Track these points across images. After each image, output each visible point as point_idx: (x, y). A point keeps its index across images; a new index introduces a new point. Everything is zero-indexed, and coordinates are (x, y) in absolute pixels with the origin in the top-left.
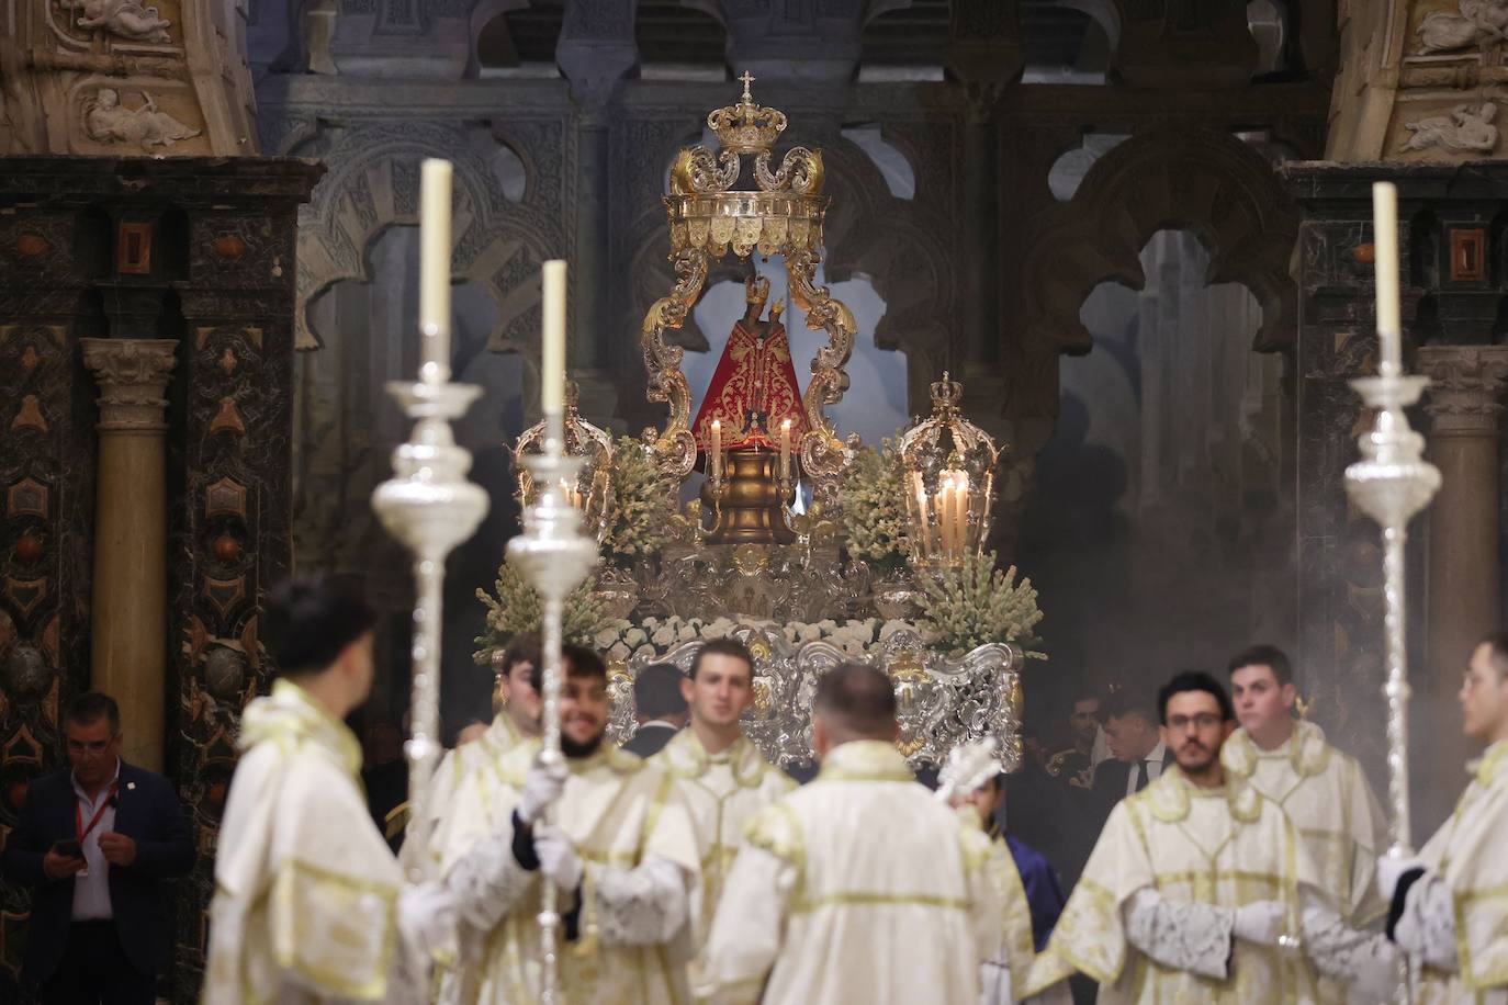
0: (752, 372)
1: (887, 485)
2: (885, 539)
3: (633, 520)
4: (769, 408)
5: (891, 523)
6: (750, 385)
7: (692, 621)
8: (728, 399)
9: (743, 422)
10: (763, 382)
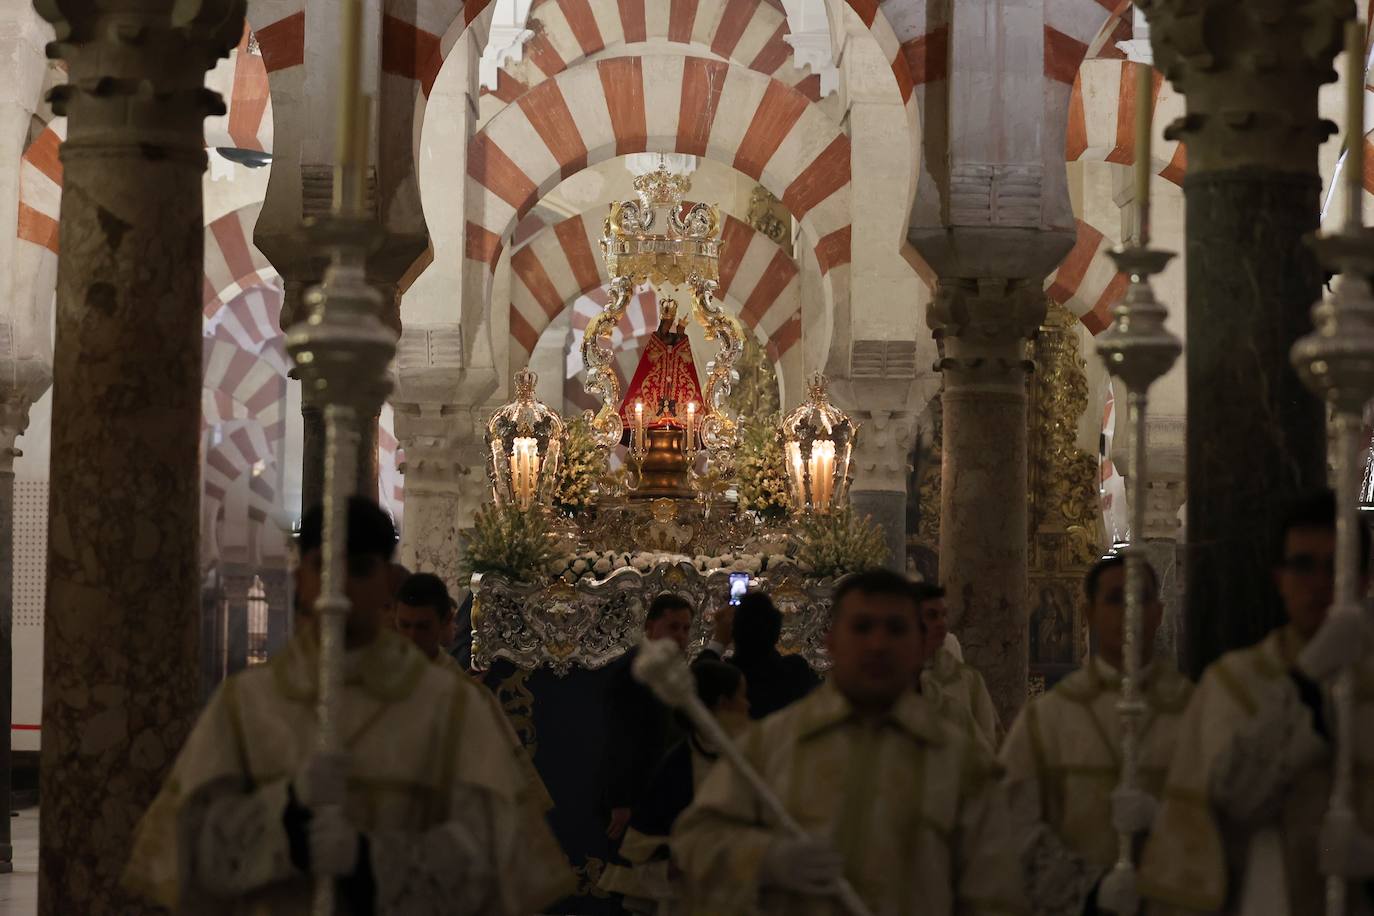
0: (664, 370)
1: (770, 454)
2: (767, 494)
3: (577, 479)
4: (677, 397)
5: (772, 482)
6: (663, 380)
7: (623, 555)
8: (646, 390)
9: (657, 407)
10: (672, 378)
